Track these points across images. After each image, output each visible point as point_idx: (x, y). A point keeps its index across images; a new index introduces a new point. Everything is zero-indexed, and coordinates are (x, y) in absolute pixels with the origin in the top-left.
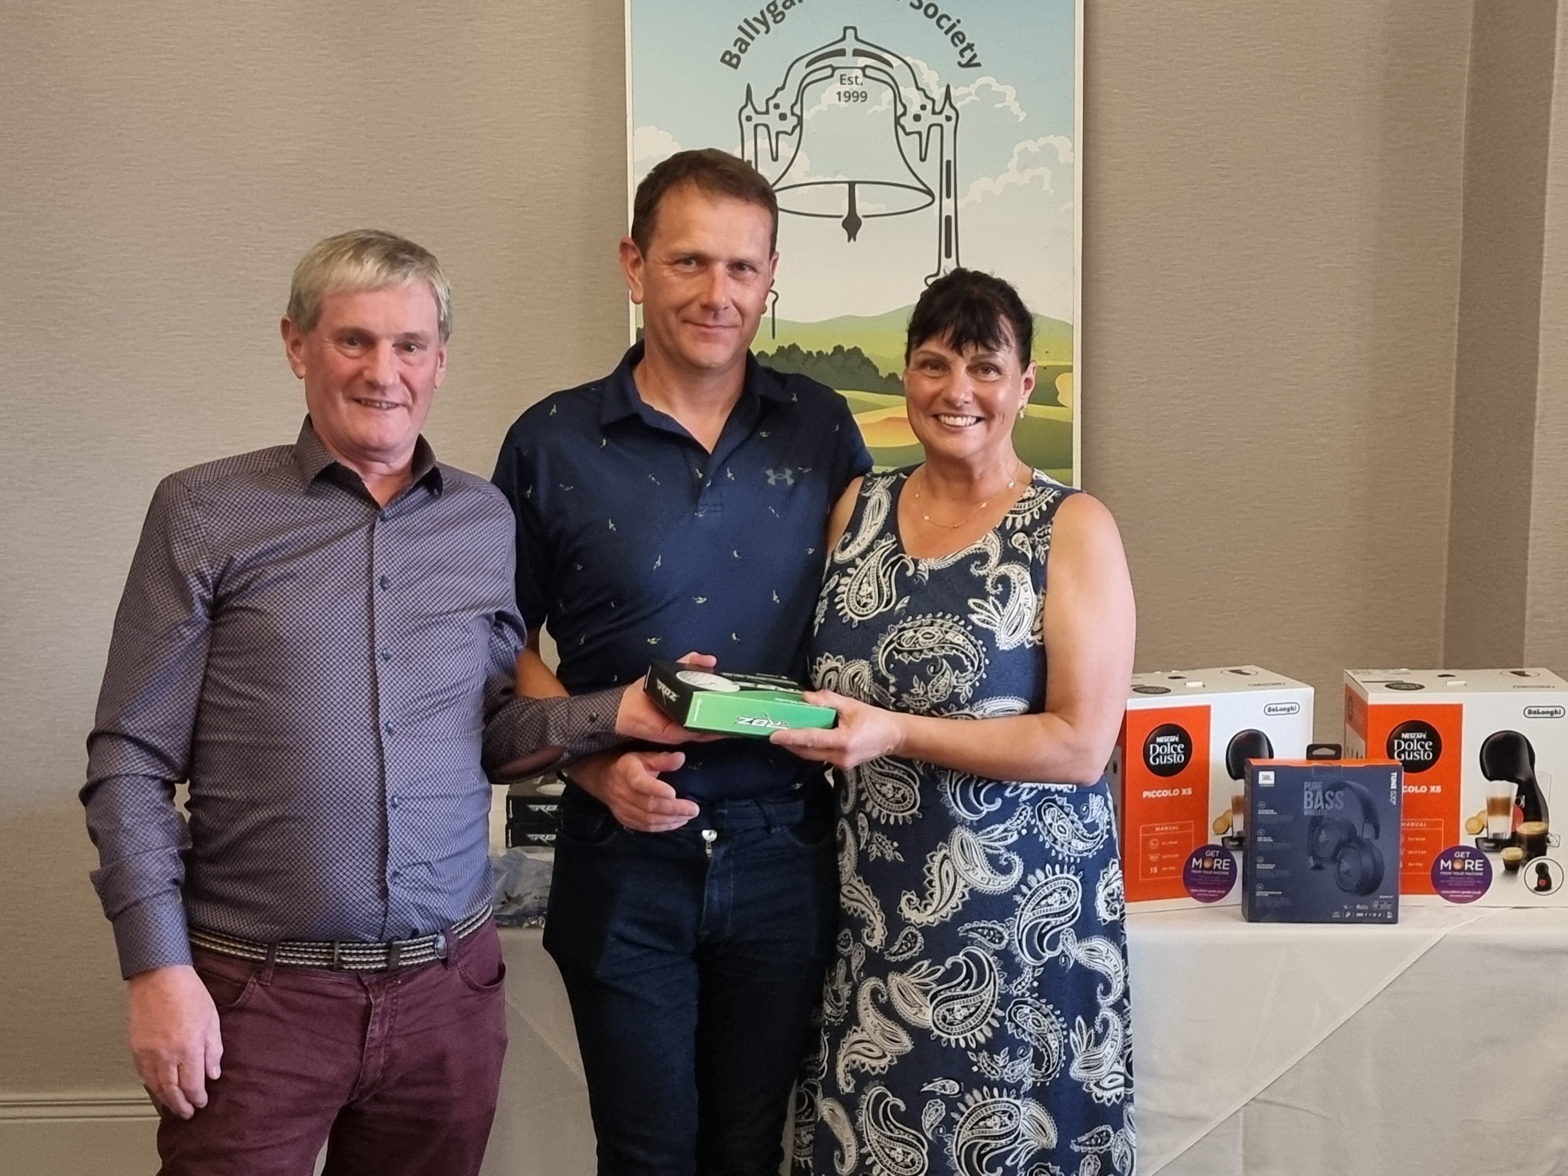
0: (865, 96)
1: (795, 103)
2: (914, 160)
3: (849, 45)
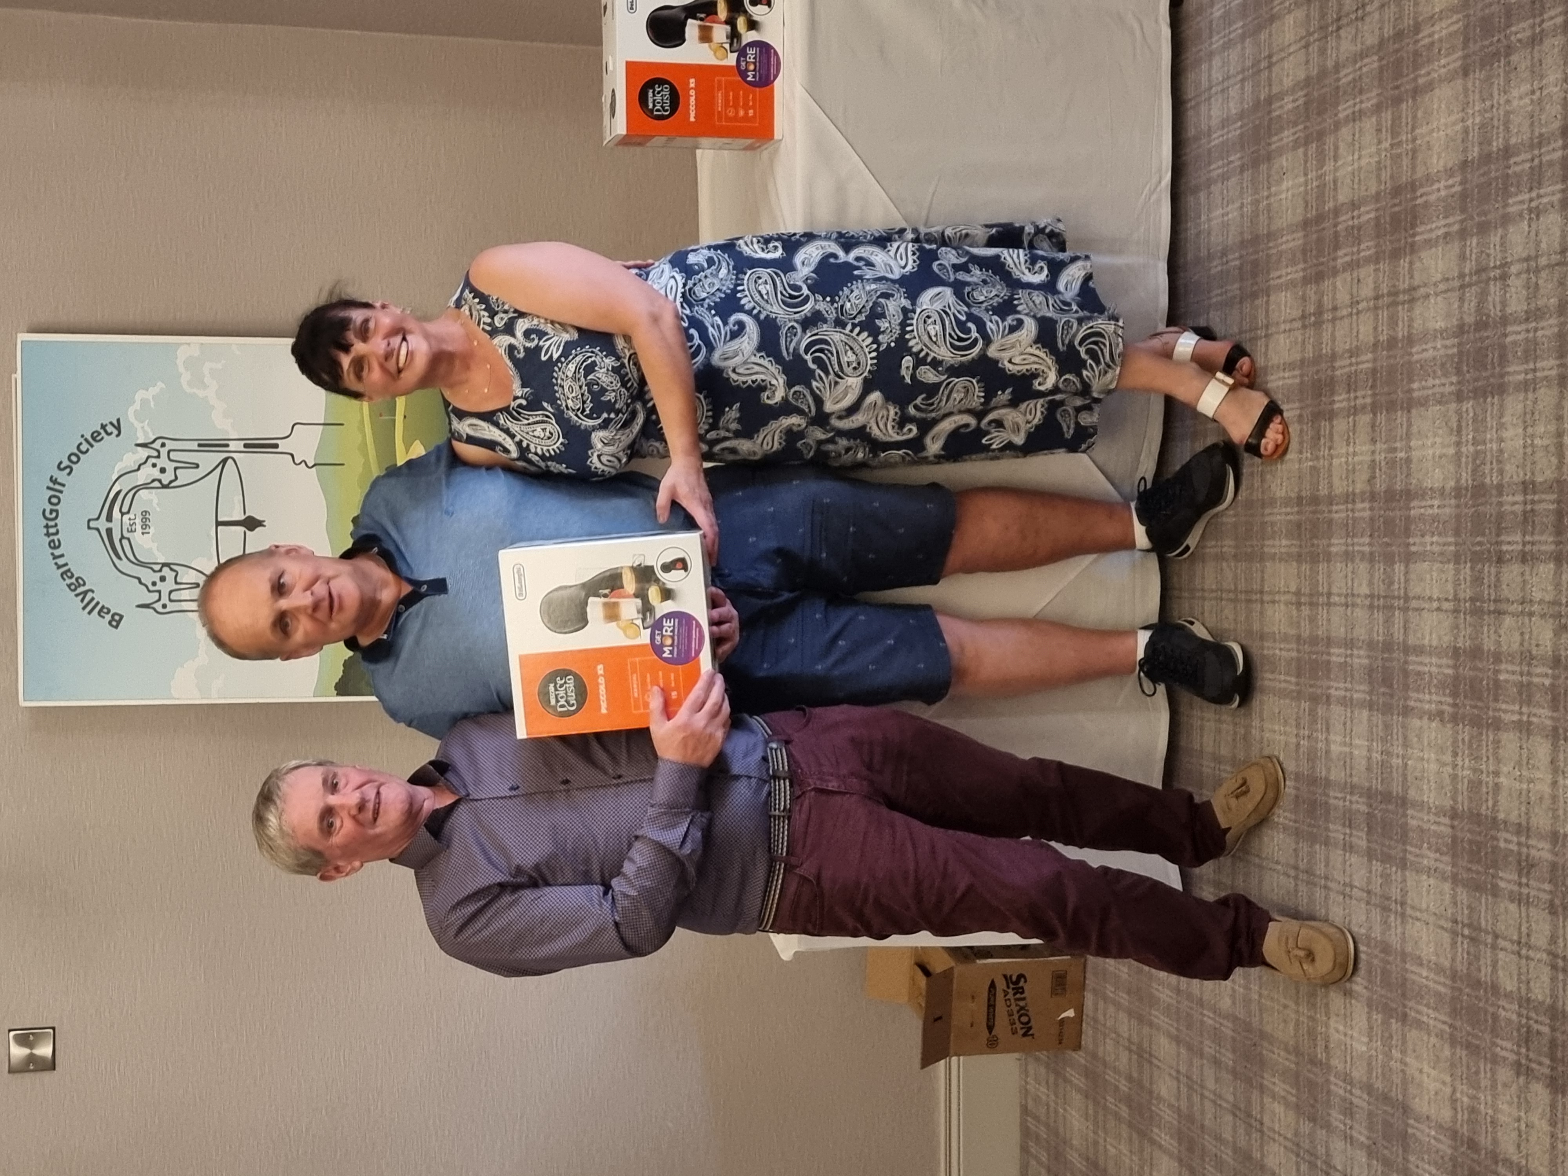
0: (145, 514)
1: (152, 569)
2: (197, 474)
3: (103, 525)
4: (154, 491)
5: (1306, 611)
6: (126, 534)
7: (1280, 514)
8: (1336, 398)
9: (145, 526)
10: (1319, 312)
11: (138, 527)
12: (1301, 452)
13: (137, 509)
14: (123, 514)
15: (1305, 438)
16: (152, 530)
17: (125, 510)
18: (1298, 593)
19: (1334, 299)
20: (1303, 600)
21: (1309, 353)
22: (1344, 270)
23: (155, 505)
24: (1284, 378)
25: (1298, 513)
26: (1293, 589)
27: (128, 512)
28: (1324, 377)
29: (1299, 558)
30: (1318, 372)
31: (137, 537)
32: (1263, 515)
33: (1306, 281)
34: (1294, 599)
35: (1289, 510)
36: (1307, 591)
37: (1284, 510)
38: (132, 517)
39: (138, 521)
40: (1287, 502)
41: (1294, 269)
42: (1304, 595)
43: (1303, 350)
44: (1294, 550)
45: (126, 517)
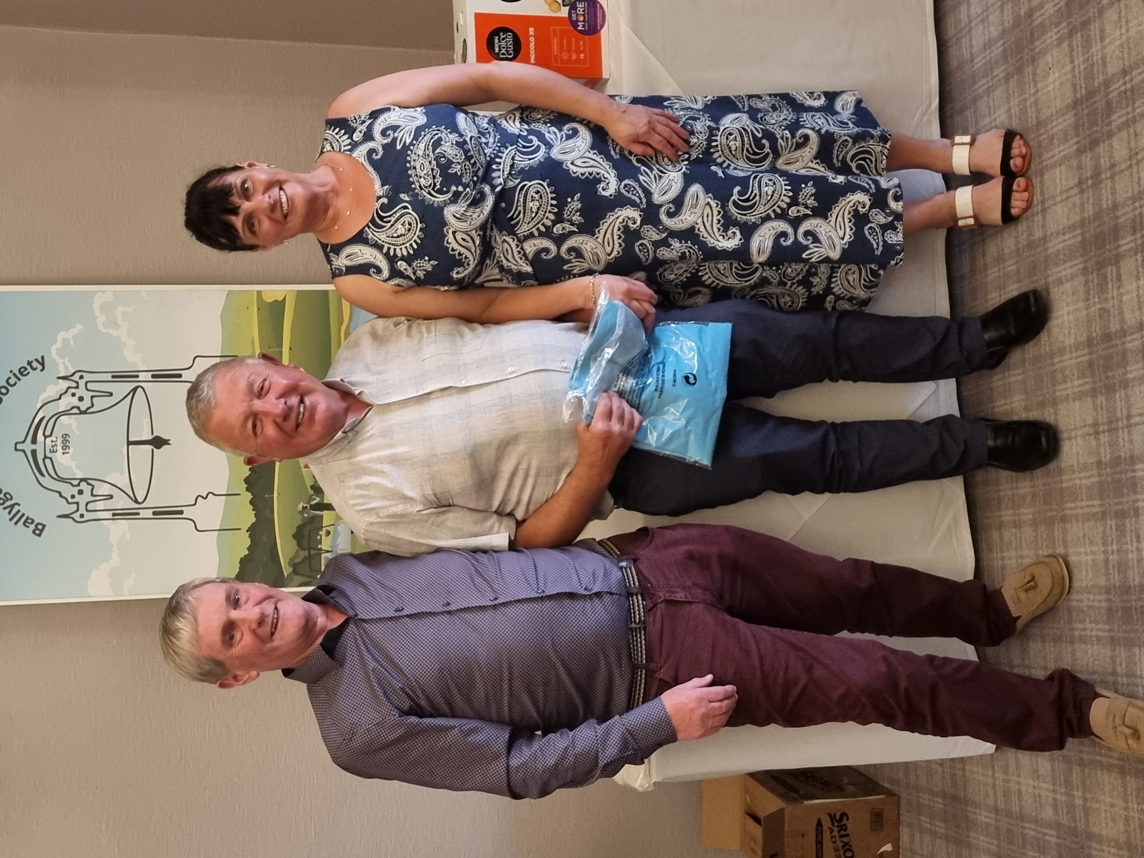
0: (65, 436)
1: (71, 483)
2: (111, 401)
3: (28, 447)
4: (73, 416)
5: (1104, 438)
6: (48, 454)
7: (1071, 359)
8: (1121, 242)
9: (65, 447)
10: (1097, 174)
11: (59, 448)
12: (1088, 300)
13: (58, 432)
14: (46, 437)
15: (1091, 285)
16: (71, 450)
17: (48, 433)
18: (1095, 424)
19: (1111, 157)
20: (1101, 429)
21: (1090, 211)
22: (1119, 130)
23: (74, 427)
24: (1064, 241)
25: (1090, 353)
26: (1090, 421)
27: (51, 435)
28: (1106, 228)
29: (1094, 393)
30: (1099, 226)
31: (59, 457)
32: (1053, 364)
33: (1080, 152)
34: (1091, 431)
35: (1080, 353)
36: (1105, 420)
37: (1074, 355)
38: (54, 439)
39: (59, 443)
40: (1077, 347)
41: (1067, 146)
42: (1103, 424)
43: (1082, 211)
44: (1088, 387)
45: (48, 440)
